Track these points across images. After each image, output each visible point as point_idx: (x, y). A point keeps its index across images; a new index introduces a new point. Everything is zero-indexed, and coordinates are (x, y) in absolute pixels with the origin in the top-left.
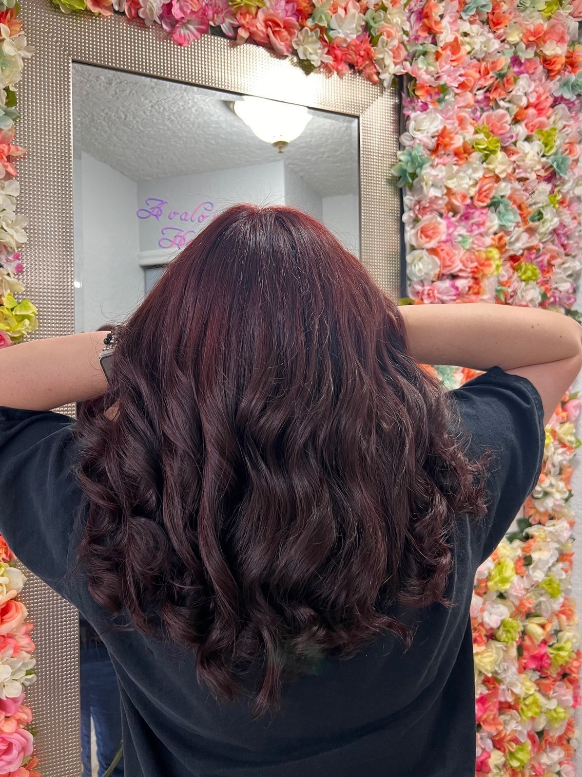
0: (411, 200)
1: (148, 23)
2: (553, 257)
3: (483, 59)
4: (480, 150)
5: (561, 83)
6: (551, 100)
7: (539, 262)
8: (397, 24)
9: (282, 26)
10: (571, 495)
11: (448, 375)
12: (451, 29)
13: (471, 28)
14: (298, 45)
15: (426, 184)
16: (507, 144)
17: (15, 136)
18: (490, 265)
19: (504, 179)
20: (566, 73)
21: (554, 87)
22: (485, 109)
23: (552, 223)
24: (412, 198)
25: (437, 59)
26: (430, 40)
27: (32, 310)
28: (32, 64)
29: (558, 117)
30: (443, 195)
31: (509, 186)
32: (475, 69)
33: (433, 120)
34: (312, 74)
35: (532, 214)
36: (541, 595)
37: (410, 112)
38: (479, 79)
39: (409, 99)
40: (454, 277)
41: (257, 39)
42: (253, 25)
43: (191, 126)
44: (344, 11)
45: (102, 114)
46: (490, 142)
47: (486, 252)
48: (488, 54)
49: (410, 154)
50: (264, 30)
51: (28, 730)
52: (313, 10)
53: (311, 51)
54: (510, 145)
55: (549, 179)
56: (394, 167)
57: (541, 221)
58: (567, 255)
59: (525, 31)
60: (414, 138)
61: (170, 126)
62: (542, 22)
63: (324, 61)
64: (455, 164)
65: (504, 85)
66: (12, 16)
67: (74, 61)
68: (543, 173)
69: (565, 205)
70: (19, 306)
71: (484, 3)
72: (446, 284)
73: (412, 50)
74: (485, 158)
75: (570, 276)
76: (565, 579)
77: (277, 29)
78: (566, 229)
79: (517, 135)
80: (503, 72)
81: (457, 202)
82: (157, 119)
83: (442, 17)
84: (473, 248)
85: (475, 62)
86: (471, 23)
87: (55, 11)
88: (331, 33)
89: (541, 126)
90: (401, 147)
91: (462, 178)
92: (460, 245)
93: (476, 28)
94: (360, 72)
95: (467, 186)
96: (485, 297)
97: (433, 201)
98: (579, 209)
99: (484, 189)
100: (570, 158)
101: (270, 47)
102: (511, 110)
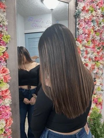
0: (78, 20)
2: (102, 31)
7: (100, 32)
15: (81, 17)
16: (95, 10)
18: (91, 33)
19: (95, 16)
22: (92, 3)
23: (103, 25)
30: (84, 19)
31: (95, 18)
33: (83, 4)
35: (99, 23)
37: (78, 2)
43: (34, 6)
46: (92, 9)
47: (91, 30)
49: (78, 11)
51: (11, 112)
55: (102, 17)
56: (75, 13)
57: (101, 25)
60: (79, 8)
61: (31, 6)
64: (86, 13)
74: (91, 12)
79: (97, 8)
81: (86, 20)
89: (101, 7)
90: (76, 9)
95: (88, 17)
96: (90, 38)
97: (82, 20)
99: (91, 18)
102: (96, 3)
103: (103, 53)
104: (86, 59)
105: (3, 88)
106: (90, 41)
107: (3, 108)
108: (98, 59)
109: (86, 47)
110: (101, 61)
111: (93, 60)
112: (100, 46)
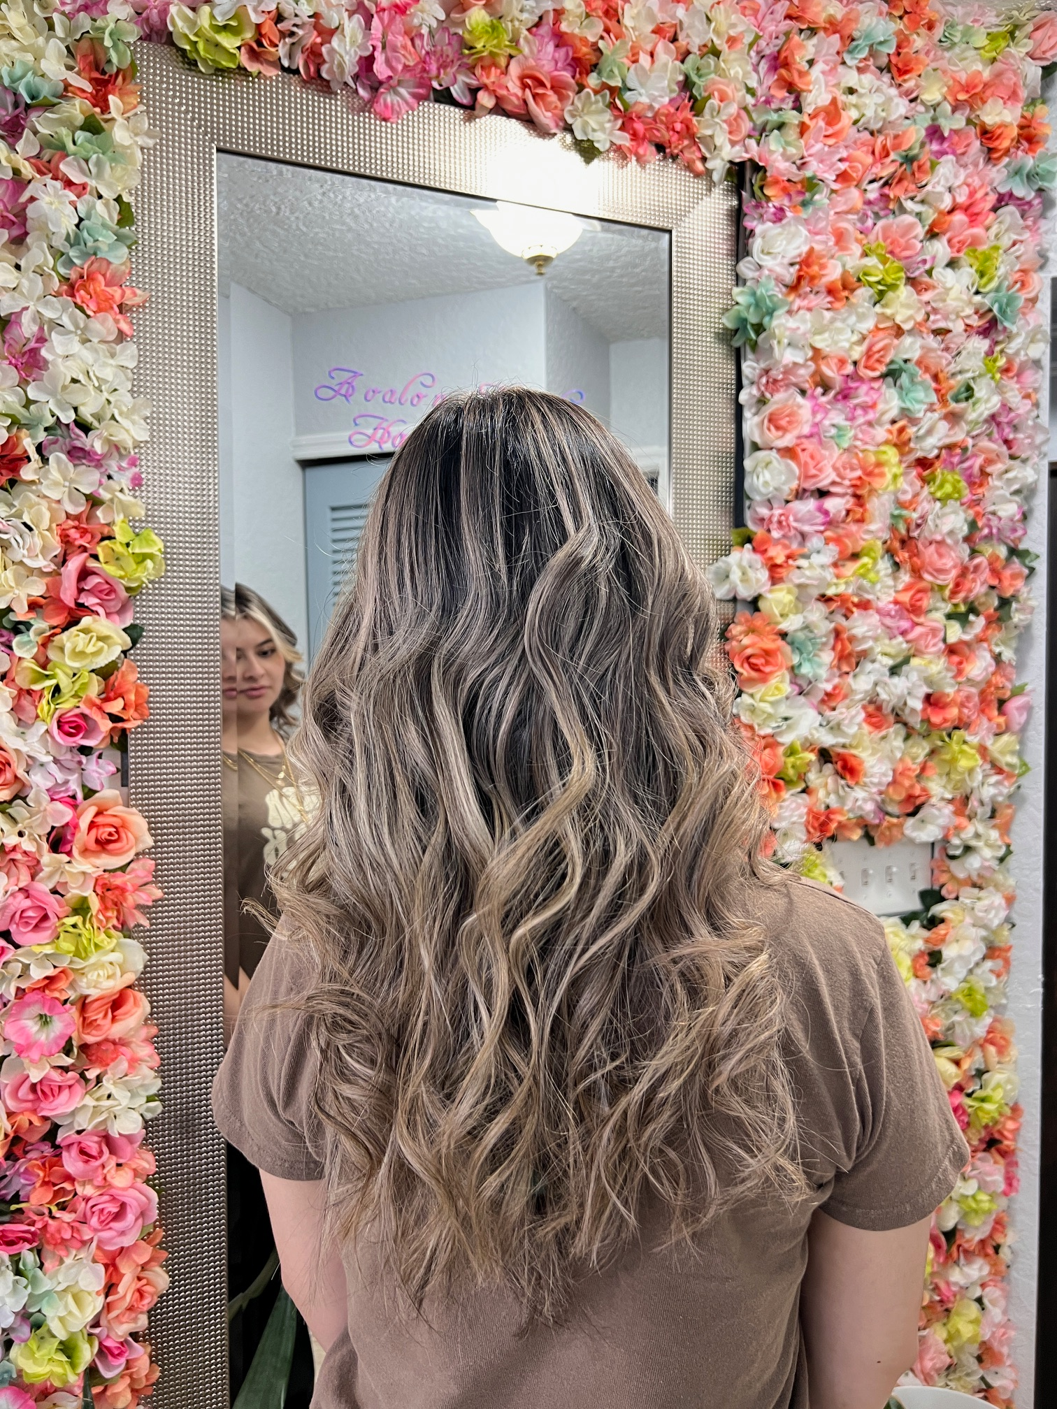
0: (754, 369)
1: (335, 87)
2: (989, 462)
3: (879, 131)
4: (870, 285)
5: (1011, 169)
6: (992, 198)
7: (967, 469)
8: (736, 78)
9: (548, 85)
10: (1009, 852)
11: (809, 654)
12: (827, 85)
13: (860, 80)
14: (573, 116)
15: (779, 342)
16: (916, 273)
17: (130, 273)
18: (882, 475)
19: (910, 332)
20: (1020, 153)
21: (998, 176)
22: (882, 213)
23: (989, 405)
24: (755, 365)
25: (802, 134)
26: (789, 104)
27: (156, 547)
28: (155, 156)
29: (1004, 227)
30: (807, 360)
31: (919, 342)
32: (865, 149)
33: (794, 236)
34: (596, 161)
35: (955, 390)
36: (956, 1012)
37: (755, 223)
38: (872, 165)
39: (754, 202)
40: (822, 494)
41: (508, 107)
42: (501, 85)
43: (387, 225)
44: (649, 58)
45: (239, 206)
46: (887, 272)
47: (876, 453)
48: (887, 123)
49: (754, 294)
50: (520, 93)
51: (153, 1187)
52: (599, 58)
53: (595, 127)
54: (921, 275)
55: (985, 332)
56: (727, 314)
57: (971, 401)
58: (1012, 457)
59: (951, 82)
60: (760, 267)
61: (353, 225)
62: (979, 67)
63: (615, 141)
64: (828, 309)
65: (913, 174)
66: (124, 79)
67: (219, 150)
68: (975, 322)
69: (1011, 374)
70: (137, 540)
71: (882, 39)
72: (810, 505)
73: (760, 120)
74: (879, 298)
75: (1017, 492)
76: (995, 988)
77: (540, 91)
78: (1012, 415)
79: (934, 258)
80: (912, 153)
81: (829, 372)
82: (330, 214)
83: (811, 63)
84: (856, 447)
85: (867, 135)
86: (860, 70)
87: (190, 70)
88: (628, 96)
89: (975, 242)
90: (739, 280)
91: (840, 331)
92: (832, 443)
93: (868, 79)
94: (674, 158)
95: (847, 345)
96: (873, 527)
97: (790, 370)
98: (1036, 381)
99: (876, 348)
100: (1023, 296)
101: (529, 121)
102: (924, 216)
103: (997, 658)
104: (833, 708)
105: (92, 976)
106: (870, 554)
107: (83, 1152)
108: (953, 712)
110: (983, 734)
111: (905, 724)
112: (977, 597)
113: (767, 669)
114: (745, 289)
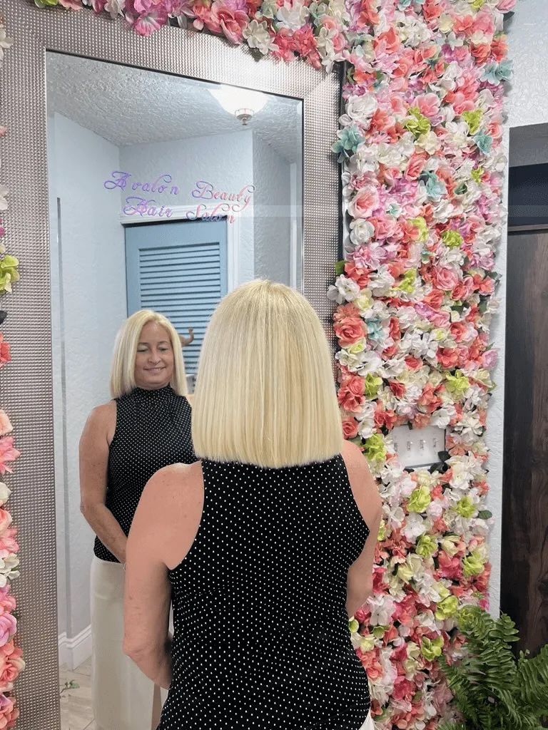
0: (348, 176)
1: (113, 16)
2: (475, 226)
3: (417, 47)
4: (411, 130)
5: (487, 69)
6: (478, 84)
7: (463, 230)
8: (338, 16)
9: (234, 18)
10: (484, 433)
12: (388, 19)
13: (406, 19)
14: (247, 35)
15: (360, 161)
16: (436, 125)
18: (417, 233)
19: (433, 156)
20: (492, 60)
21: (481, 73)
22: (419, 92)
23: (475, 196)
24: (349, 173)
25: (374, 47)
26: (367, 31)
28: (11, 53)
29: (483, 100)
30: (376, 170)
31: (438, 161)
32: (409, 56)
33: (368, 103)
34: (261, 61)
35: (457, 188)
36: (455, 517)
37: (349, 96)
38: (414, 64)
39: (348, 84)
41: (212, 30)
42: (207, 17)
43: (165, 97)
44: (290, 4)
45: (83, 85)
46: (420, 123)
47: (414, 221)
48: (421, 43)
49: (348, 134)
50: (218, 22)
51: (13, 615)
52: (262, 4)
53: (260, 41)
54: (439, 125)
55: (473, 156)
56: (334, 145)
57: (465, 193)
58: (487, 224)
59: (455, 21)
60: (351, 119)
62: (471, 13)
63: (271, 49)
64: (388, 143)
65: (435, 70)
67: (48, 50)
68: (468, 151)
69: (487, 179)
73: (351, 39)
74: (417, 137)
75: (490, 242)
76: (479, 503)
77: (229, 21)
78: (487, 201)
79: (446, 116)
80: (434, 59)
81: (389, 177)
82: (133, 91)
83: (379, 9)
84: (403, 217)
85: (409, 49)
86: (407, 14)
87: (31, 6)
88: (278, 24)
89: (468, 108)
90: (340, 126)
91: (395, 155)
92: (390, 215)
93: (410, 20)
94: (305, 59)
95: (398, 163)
96: (412, 261)
97: (367, 175)
98: (500, 183)
99: (415, 164)
100: (493, 137)
101: (224, 37)
102: (441, 94)
103: (480, 331)
104: (391, 358)
106: (409, 276)
108: (455, 359)
109: (389, 302)
110: (472, 370)
111: (429, 365)
112: (468, 298)
113: (353, 336)
114: (343, 131)
